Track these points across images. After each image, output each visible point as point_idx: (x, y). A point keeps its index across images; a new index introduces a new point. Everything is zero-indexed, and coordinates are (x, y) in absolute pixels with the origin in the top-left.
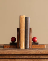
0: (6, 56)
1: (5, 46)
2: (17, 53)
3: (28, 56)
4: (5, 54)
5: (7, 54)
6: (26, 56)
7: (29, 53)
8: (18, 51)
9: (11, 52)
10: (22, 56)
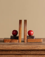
0: (11, 52)
1: (6, 40)
2: (23, 48)
3: (36, 52)
4: (10, 49)
5: (13, 49)
6: (33, 52)
7: (37, 49)
8: (25, 46)
9: (17, 47)
10: (30, 52)
